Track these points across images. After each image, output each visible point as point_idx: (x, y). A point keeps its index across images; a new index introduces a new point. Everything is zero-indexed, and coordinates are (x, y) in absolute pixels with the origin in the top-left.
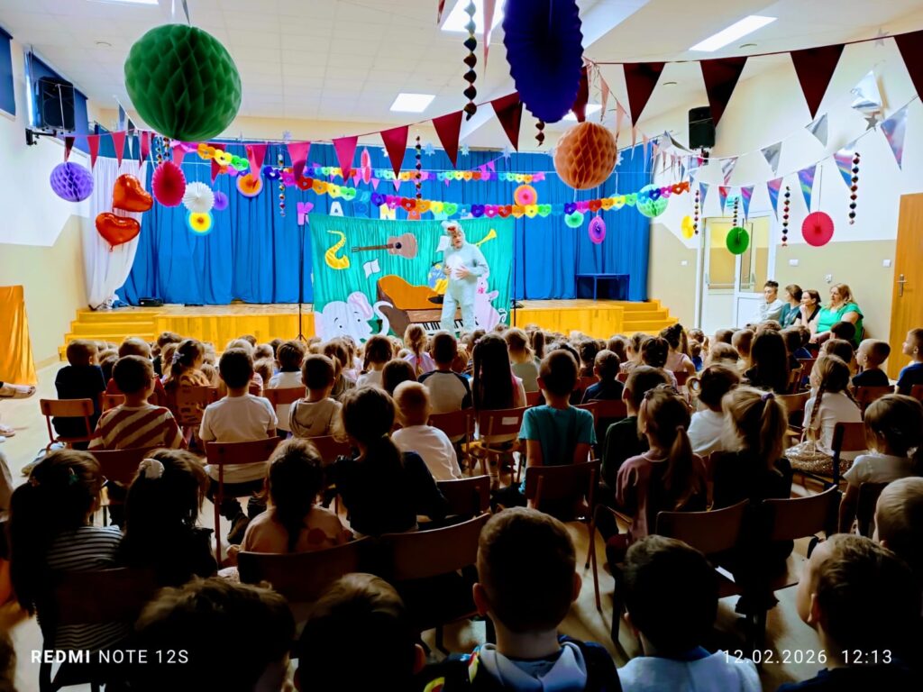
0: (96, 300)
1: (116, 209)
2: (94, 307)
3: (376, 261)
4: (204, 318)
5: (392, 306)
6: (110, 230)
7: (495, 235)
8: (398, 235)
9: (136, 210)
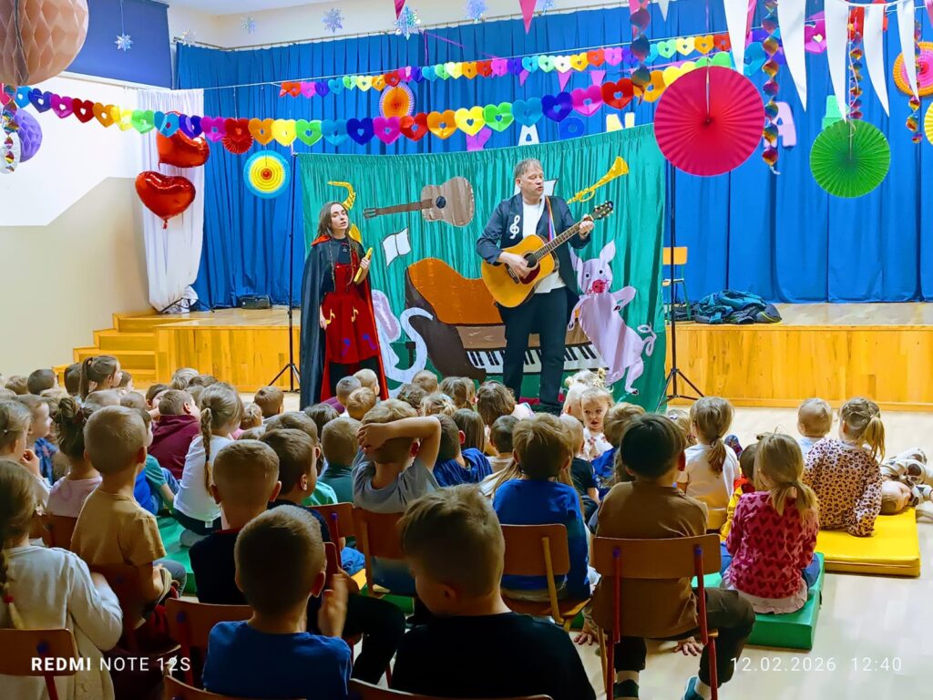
0: (159, 297)
1: (162, 165)
2: (160, 309)
3: (404, 234)
4: (212, 329)
5: (430, 317)
7: (624, 170)
8: (442, 180)
9: (190, 165)
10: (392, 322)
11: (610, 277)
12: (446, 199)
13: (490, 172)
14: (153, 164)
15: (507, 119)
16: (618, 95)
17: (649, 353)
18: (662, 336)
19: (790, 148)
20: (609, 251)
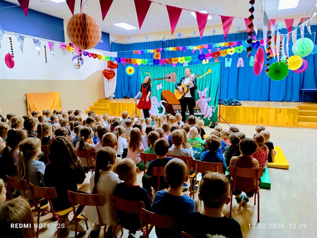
0: (107, 96)
1: (108, 68)
2: (107, 98)
3: (161, 84)
4: (119, 103)
5: (166, 102)
6: (108, 75)
7: (211, 72)
8: (170, 73)
9: (114, 68)
10: (158, 103)
11: (206, 95)
12: (171, 77)
13: (180, 71)
14: (106, 68)
15: (190, 60)
16: (216, 55)
17: (214, 112)
18: (217, 108)
19: (242, 67)
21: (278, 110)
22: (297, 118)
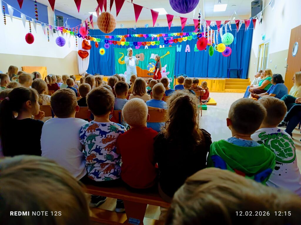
0: (81, 73)
1: (83, 49)
6: (82, 55)
7: (169, 53)
8: (139, 53)
9: (88, 49)
11: (165, 70)
12: (140, 56)
13: (147, 53)
14: (81, 49)
15: (159, 44)
16: (176, 41)
17: (171, 82)
18: (173, 80)
19: (189, 52)
20: (166, 66)
21: (213, 81)
22: (224, 86)
